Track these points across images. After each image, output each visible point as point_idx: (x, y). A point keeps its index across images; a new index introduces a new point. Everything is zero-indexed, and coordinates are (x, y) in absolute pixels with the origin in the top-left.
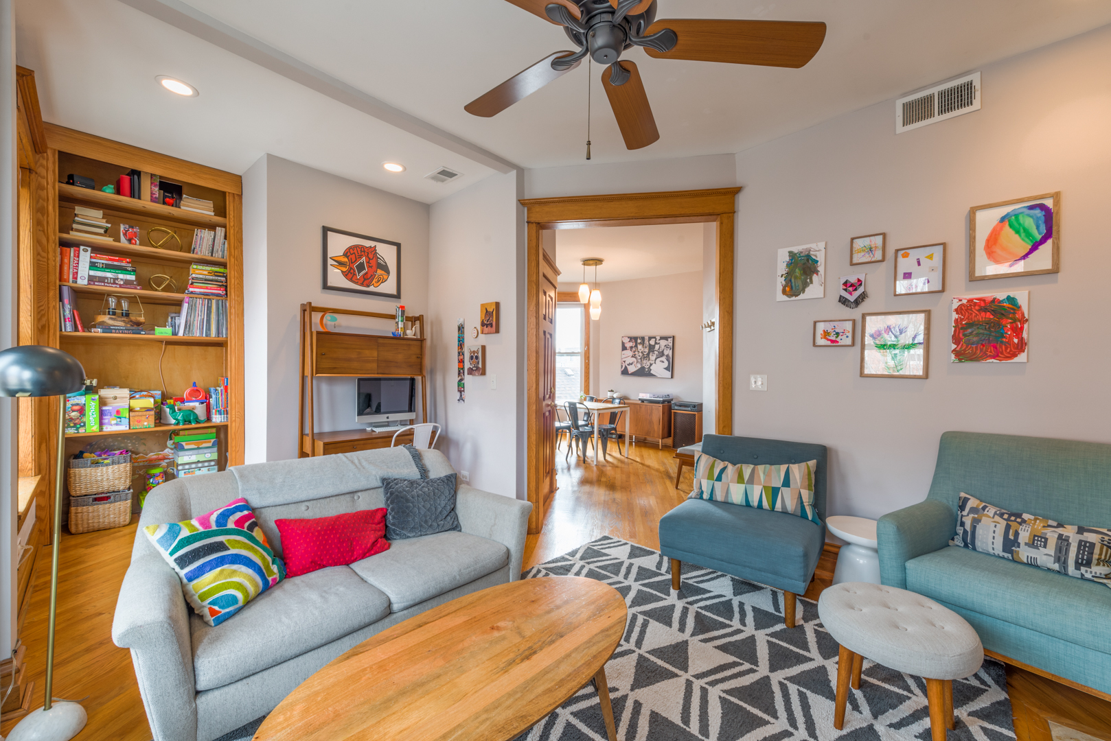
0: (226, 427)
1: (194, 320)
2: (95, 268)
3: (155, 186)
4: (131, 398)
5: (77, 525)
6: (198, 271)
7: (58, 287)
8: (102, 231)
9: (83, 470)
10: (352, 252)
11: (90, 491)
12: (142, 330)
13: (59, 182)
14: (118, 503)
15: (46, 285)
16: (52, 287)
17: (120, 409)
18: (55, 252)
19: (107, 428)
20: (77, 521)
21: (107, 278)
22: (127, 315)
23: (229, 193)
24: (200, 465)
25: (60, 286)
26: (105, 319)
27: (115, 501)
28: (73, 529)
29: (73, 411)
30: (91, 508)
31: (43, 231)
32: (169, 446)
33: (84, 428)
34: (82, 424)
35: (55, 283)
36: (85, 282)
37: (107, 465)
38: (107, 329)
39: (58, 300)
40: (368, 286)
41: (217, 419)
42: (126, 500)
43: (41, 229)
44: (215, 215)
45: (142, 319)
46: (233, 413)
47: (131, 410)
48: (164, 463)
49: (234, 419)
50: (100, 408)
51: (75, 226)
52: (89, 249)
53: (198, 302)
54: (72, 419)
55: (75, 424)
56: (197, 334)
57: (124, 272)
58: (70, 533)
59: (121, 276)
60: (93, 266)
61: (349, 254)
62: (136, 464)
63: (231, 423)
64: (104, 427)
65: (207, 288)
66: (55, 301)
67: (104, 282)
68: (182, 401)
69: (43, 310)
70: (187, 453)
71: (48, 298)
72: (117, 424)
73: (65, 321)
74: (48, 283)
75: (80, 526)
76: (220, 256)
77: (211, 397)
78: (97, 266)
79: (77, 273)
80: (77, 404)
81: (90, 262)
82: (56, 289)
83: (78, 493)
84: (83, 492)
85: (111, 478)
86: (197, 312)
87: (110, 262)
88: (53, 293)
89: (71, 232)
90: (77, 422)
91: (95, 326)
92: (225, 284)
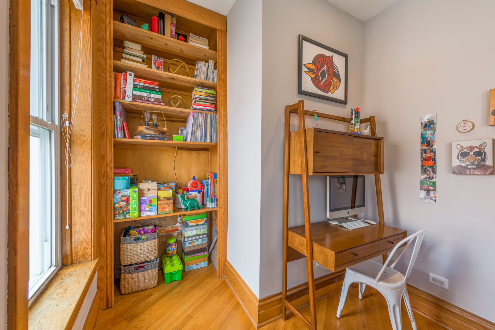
0: (216, 212)
1: (197, 130)
2: (136, 89)
3: (173, 25)
4: (159, 189)
5: (125, 288)
6: (199, 93)
7: (112, 102)
8: (141, 60)
9: (129, 246)
10: (318, 60)
11: (133, 262)
12: (165, 137)
13: (114, 20)
14: (150, 271)
15: (105, 100)
16: (109, 102)
17: (152, 199)
18: (110, 74)
19: (143, 214)
20: (125, 285)
21: (144, 97)
22: (156, 126)
23: (219, 30)
24: (197, 237)
25: (114, 103)
26: (142, 128)
27: (149, 269)
28: (123, 292)
29: (122, 201)
30: (134, 275)
31: (103, 57)
32: (178, 221)
33: (128, 215)
34: (128, 211)
35: (111, 98)
36: (130, 99)
37: (144, 241)
38: (144, 136)
39: (113, 112)
40: (327, 92)
41: (210, 205)
42: (155, 268)
43: (102, 55)
44: (209, 49)
45: (165, 129)
46: (220, 201)
47: (158, 199)
48: (176, 234)
49: (221, 206)
50: (139, 198)
51: (124, 55)
52: (133, 74)
53: (199, 116)
54: (121, 207)
55: (123, 211)
56: (199, 141)
57: (154, 92)
58: (121, 294)
59: (152, 95)
60: (135, 87)
61: (316, 62)
62: (160, 234)
63: (219, 209)
64: (142, 213)
65: (204, 106)
66: (111, 113)
67: (142, 100)
68: (187, 190)
69: (102, 120)
70: (191, 229)
71: (106, 110)
72: (150, 211)
73: (117, 130)
74: (106, 99)
75: (127, 289)
76: (211, 81)
77: (204, 188)
78: (137, 88)
79: (125, 92)
80: (125, 196)
81: (134, 84)
82: (111, 104)
83: (126, 263)
84: (129, 263)
85: (146, 251)
86: (199, 123)
87: (146, 85)
88: (110, 107)
89: (121, 60)
90: (124, 209)
91: (136, 135)
92: (215, 102)
